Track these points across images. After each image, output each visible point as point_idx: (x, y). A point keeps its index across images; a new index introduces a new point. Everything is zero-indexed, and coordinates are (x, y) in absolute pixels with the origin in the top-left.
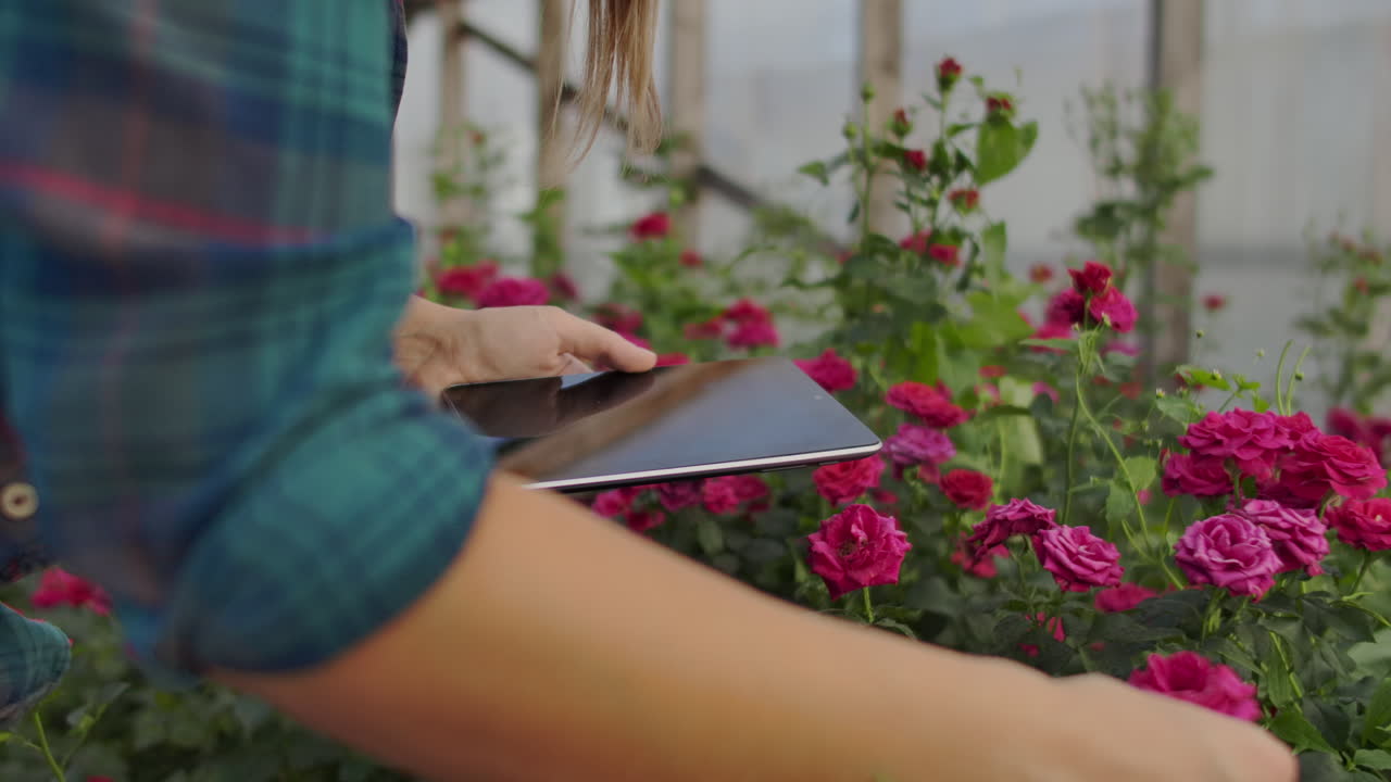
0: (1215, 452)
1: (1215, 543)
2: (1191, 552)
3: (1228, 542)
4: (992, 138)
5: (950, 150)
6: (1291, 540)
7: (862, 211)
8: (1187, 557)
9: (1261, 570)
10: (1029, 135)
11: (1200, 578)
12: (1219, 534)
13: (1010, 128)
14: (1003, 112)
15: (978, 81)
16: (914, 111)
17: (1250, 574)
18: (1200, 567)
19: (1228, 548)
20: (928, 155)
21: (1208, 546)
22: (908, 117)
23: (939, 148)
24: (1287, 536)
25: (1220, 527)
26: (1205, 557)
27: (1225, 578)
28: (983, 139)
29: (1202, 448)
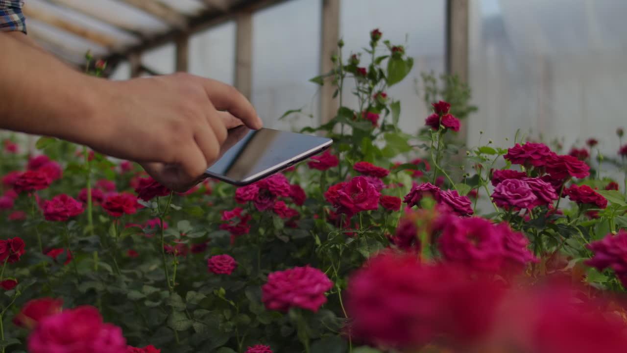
0: (522, 156)
1: (509, 189)
2: (499, 193)
3: (515, 187)
4: (394, 64)
5: (376, 68)
6: (541, 191)
7: (339, 93)
8: (498, 196)
9: (529, 198)
10: (410, 62)
11: (504, 203)
12: (510, 185)
13: (402, 60)
14: (399, 52)
15: (387, 42)
16: (360, 54)
17: (525, 199)
18: (504, 199)
19: (515, 190)
20: (367, 71)
21: (506, 190)
22: (357, 57)
23: (372, 67)
24: (539, 190)
25: (509, 183)
26: (506, 194)
27: (515, 202)
28: (390, 64)
29: (515, 155)
